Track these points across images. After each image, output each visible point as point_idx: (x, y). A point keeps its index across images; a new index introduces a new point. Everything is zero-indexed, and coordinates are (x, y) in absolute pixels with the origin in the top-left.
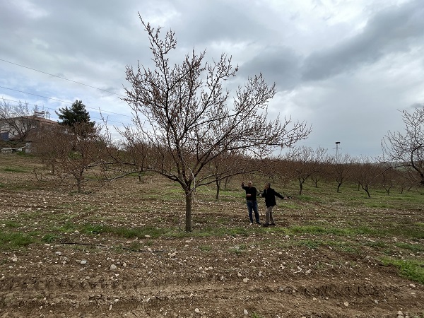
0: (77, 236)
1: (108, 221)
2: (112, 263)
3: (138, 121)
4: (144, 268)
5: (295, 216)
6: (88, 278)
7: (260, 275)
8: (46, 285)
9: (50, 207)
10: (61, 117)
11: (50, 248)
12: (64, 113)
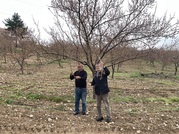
0: (25, 100)
1: (43, 91)
2: (49, 117)
3: (58, 24)
4: (69, 120)
5: (172, 90)
6: (35, 125)
7: (149, 129)
8: (12, 128)
9: (7, 83)
10: (6, 25)
11: (10, 107)
12: (8, 22)
